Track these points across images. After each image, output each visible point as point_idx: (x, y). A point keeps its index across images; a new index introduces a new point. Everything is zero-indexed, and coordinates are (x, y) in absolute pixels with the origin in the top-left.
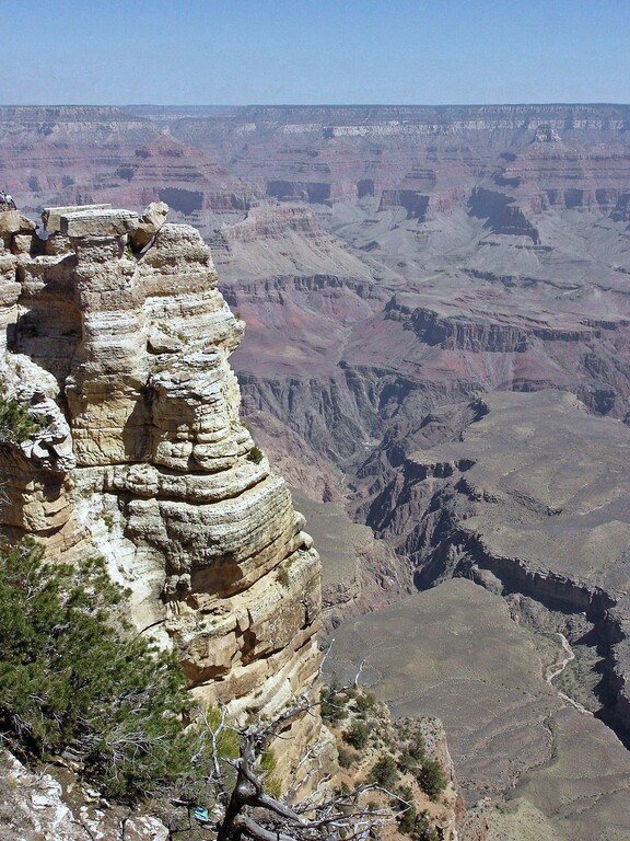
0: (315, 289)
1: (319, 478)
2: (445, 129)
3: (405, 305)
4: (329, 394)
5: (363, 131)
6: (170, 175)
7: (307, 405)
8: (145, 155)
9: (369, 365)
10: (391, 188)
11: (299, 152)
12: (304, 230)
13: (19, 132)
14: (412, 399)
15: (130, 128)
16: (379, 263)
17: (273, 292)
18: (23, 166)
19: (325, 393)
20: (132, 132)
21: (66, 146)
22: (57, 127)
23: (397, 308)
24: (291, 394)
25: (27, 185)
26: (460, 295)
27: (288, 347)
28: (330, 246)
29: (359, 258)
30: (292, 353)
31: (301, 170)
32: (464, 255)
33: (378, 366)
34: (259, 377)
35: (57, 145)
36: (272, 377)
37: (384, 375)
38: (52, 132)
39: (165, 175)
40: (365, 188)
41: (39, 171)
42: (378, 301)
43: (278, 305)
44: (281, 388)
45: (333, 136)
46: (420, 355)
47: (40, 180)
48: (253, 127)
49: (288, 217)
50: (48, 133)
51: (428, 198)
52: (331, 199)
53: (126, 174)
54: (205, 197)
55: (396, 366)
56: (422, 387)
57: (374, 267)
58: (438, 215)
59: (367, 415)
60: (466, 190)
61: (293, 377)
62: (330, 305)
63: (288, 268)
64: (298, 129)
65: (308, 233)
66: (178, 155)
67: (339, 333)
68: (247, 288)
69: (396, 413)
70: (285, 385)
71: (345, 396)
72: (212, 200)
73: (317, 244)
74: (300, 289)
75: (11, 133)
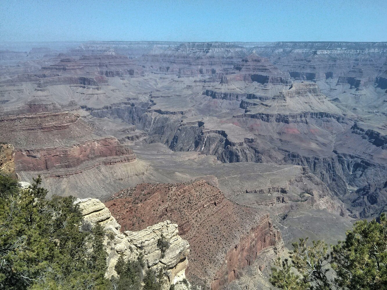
0: (319, 118)
1: (339, 207)
2: (363, 52)
3: (362, 128)
4: (331, 165)
5: (329, 52)
6: (255, 69)
7: (321, 169)
8: (247, 61)
9: (347, 153)
10: (343, 75)
11: (302, 60)
12: (314, 93)
13: (197, 52)
14: (369, 170)
15: (236, 50)
16: (345, 108)
17: (303, 119)
18: (198, 65)
19: (329, 165)
20: (237, 52)
21: (214, 57)
22: (211, 50)
23: (358, 128)
24: (315, 164)
25: (199, 72)
26: (383, 124)
27: (311, 143)
28: (324, 100)
29: (336, 105)
30: (314, 146)
31: (303, 68)
32: (377, 106)
33: (352, 154)
34: (301, 155)
35: (211, 57)
36: (307, 156)
37: (354, 158)
38: (209, 52)
39: (253, 69)
40: (329, 75)
41: (203, 67)
42: (346, 124)
43: (305, 124)
44: (310, 161)
45: (317, 54)
46: (371, 151)
47: (204, 70)
48: (281, 50)
49: (308, 87)
50: (207, 52)
51: (360, 81)
52: (315, 80)
53: (239, 69)
54: (270, 78)
55: (360, 155)
56: (374, 165)
57: (343, 110)
58: (364, 88)
59: (347, 175)
60: (373, 78)
61: (316, 156)
62: (326, 125)
63: (309, 109)
64: (300, 51)
65: (316, 94)
66: (259, 61)
67: (330, 137)
68: (293, 117)
69: (361, 176)
70: (312, 159)
71: (338, 166)
72: (272, 79)
73: (319, 99)
74: (313, 118)
75: (193, 52)
